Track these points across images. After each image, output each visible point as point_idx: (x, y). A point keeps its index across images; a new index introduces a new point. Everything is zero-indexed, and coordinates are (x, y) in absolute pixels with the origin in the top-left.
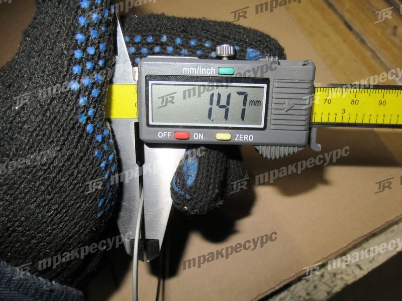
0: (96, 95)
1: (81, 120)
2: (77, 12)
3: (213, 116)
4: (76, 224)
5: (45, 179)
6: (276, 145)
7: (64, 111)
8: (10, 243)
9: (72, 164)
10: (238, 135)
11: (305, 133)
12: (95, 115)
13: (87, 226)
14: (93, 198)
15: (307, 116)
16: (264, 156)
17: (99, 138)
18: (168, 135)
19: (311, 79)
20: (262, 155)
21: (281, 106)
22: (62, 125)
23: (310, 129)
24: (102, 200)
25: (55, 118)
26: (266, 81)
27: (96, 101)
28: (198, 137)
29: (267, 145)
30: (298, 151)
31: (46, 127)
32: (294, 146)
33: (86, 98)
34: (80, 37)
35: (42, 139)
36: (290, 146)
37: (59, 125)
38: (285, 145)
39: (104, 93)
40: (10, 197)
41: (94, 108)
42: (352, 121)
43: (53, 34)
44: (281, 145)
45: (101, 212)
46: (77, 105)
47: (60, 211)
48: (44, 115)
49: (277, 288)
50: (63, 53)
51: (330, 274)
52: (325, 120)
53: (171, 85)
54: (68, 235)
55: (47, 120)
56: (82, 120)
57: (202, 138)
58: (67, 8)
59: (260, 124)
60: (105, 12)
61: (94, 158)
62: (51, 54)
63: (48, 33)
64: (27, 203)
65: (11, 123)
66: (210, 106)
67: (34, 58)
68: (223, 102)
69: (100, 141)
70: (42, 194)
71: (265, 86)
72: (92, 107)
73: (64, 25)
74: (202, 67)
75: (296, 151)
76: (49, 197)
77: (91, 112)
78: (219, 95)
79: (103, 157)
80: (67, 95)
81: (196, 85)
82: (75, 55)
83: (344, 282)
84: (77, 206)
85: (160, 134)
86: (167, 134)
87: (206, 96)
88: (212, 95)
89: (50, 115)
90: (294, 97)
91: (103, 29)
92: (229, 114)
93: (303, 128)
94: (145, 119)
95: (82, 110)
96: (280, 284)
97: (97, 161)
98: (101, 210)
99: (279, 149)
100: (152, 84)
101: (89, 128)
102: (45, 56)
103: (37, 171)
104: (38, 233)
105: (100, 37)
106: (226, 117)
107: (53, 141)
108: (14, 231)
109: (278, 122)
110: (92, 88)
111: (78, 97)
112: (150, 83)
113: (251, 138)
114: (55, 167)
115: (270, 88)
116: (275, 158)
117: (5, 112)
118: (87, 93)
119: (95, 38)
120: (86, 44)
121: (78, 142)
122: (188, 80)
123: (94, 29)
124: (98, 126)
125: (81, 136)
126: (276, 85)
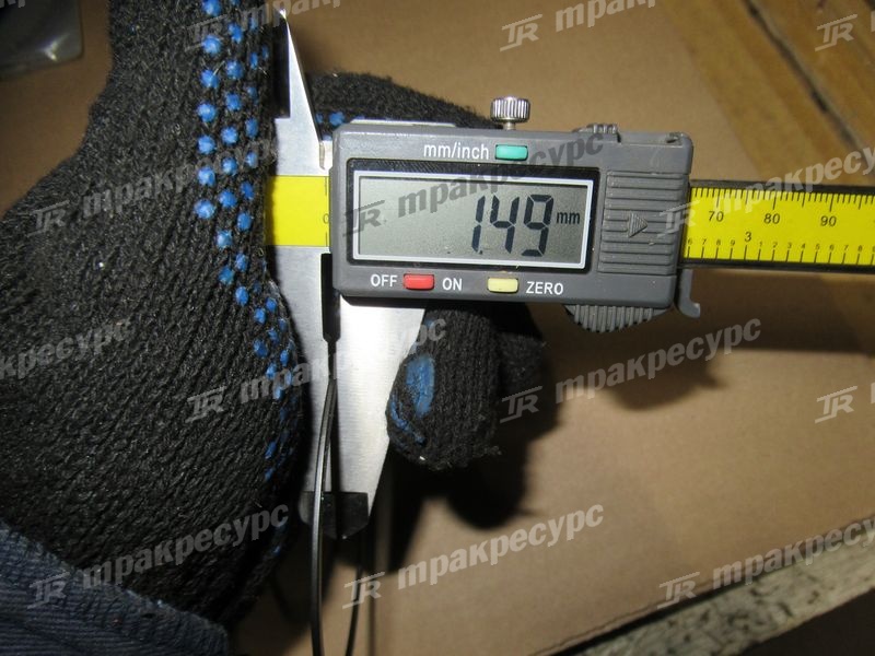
0: (246, 227)
1: (224, 280)
2: (197, 63)
3: (482, 244)
4: (226, 496)
5: (164, 406)
6: (609, 304)
7: (191, 264)
8: (102, 546)
9: (214, 371)
10: (533, 283)
11: (668, 281)
12: (249, 268)
13: (246, 501)
14: (255, 442)
15: (673, 246)
16: (585, 325)
17: (260, 315)
18: (392, 281)
19: (684, 170)
20: (580, 324)
21: (622, 226)
22: (191, 292)
23: (679, 273)
24: (273, 445)
25: (176, 277)
26: (592, 173)
27: (247, 239)
28: (452, 285)
29: (591, 303)
30: (653, 317)
31: (160, 298)
32: (645, 306)
33: (229, 234)
34: (205, 110)
35: (153, 324)
36: (637, 305)
37: (185, 291)
38: (627, 305)
39: (259, 221)
40: (98, 449)
41: (245, 252)
42: (766, 257)
43: (154, 108)
44: (619, 304)
45: (271, 470)
46: (213, 249)
47: (197, 473)
48: (155, 273)
49: (608, 629)
50: (177, 146)
51: (721, 616)
52: (710, 254)
53: (400, 179)
54: (211, 520)
55: (162, 284)
56: (226, 278)
57: (460, 288)
58: (177, 57)
59: (578, 261)
60: (252, 59)
61: (253, 357)
62: (154, 149)
63: (143, 107)
64: (132, 458)
65: (96, 297)
66: (477, 223)
67: (121, 157)
68: (504, 215)
69: (262, 320)
70: (161, 439)
71: (590, 183)
72: (241, 252)
73: (174, 89)
74: (463, 145)
75: (649, 317)
76: (175, 445)
77: (240, 261)
78: (496, 202)
79: (269, 354)
80: (192, 230)
81: (449, 180)
82: (201, 148)
83: (749, 637)
84: (228, 459)
85: (376, 279)
86: (388, 278)
87: (470, 202)
88: (482, 202)
89: (166, 274)
90: (648, 208)
91: (249, 91)
92: (515, 240)
93: (664, 270)
94: (345, 249)
95: (224, 258)
96: (615, 620)
97: (259, 363)
98: (272, 465)
99: (614, 311)
100: (361, 178)
101: (240, 294)
102: (142, 152)
103: (148, 391)
104: (157, 522)
105: (245, 108)
106: (509, 246)
107: (175, 326)
108: (111, 520)
109: (614, 257)
110: (237, 211)
111: (213, 233)
112: (357, 174)
113: (559, 288)
114: (183, 380)
115: (601, 187)
116: (607, 331)
117: (82, 276)
118: (229, 223)
119: (236, 111)
120: (218, 124)
121: (223, 325)
122: (433, 171)
123: (232, 93)
124: (255, 290)
125: (227, 312)
126: (612, 182)
